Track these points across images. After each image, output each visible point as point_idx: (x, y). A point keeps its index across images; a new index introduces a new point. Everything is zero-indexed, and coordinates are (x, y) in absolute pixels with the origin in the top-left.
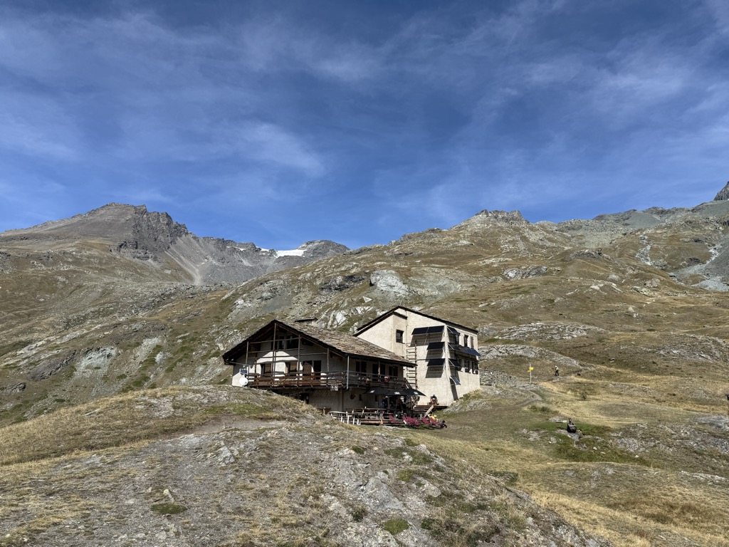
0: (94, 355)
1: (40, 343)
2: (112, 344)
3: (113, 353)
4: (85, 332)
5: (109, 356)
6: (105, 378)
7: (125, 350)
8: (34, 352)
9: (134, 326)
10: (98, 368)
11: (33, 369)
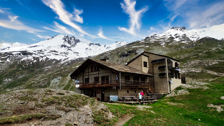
0: (55, 79)
1: (40, 76)
2: (60, 76)
3: (60, 78)
4: (52, 72)
5: (59, 79)
6: (59, 86)
7: (64, 77)
8: (39, 79)
9: (66, 70)
10: (56, 83)
11: (39, 84)
